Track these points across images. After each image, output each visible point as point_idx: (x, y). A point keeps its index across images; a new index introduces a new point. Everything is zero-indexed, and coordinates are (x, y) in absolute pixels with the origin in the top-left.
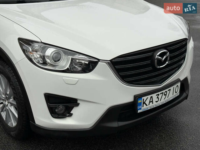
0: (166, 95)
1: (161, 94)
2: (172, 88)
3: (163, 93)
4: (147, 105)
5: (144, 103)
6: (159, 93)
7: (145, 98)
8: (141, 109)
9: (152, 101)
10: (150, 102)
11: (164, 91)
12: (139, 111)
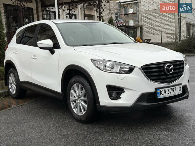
0: (173, 90)
1: (170, 89)
2: (177, 87)
3: (171, 89)
4: (162, 94)
5: (161, 93)
6: (169, 88)
7: (161, 90)
8: (159, 96)
9: (165, 93)
10: (164, 93)
11: (172, 88)
12: (158, 98)
